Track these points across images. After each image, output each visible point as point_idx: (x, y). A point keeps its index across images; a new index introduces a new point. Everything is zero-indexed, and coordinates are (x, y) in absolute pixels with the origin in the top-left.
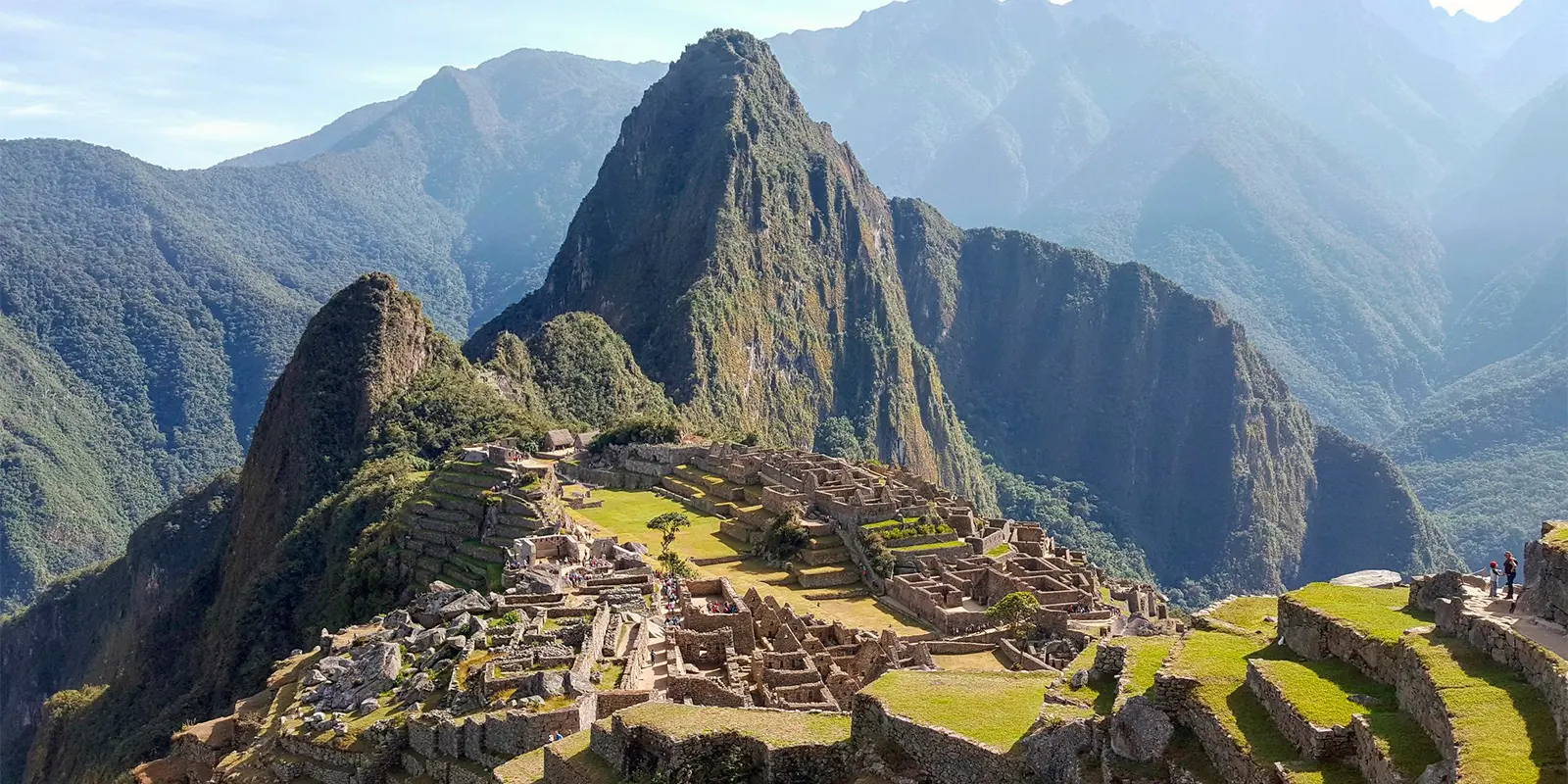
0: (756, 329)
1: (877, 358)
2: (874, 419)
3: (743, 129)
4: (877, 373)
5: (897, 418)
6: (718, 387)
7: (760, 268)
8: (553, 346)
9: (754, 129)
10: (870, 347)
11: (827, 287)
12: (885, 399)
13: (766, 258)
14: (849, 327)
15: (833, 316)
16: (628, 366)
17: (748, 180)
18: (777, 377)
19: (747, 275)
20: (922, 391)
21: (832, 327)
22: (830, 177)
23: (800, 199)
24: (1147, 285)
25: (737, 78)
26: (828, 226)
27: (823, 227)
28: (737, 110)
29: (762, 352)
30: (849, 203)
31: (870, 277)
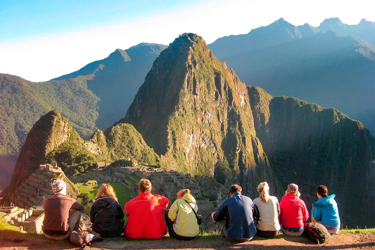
0: (192, 130)
1: (238, 139)
2: (237, 161)
3: (191, 63)
4: (238, 145)
5: (245, 160)
6: (176, 149)
7: (195, 109)
8: (114, 134)
9: (195, 63)
10: (235, 136)
11: (221, 115)
12: (241, 153)
13: (197, 105)
14: (228, 129)
15: (222, 126)
16: (140, 141)
17: (192, 79)
18: (201, 147)
19: (190, 112)
20: (255, 152)
21: (222, 129)
22: (222, 79)
23: (211, 85)
24: (336, 116)
25: (190, 47)
26: (221, 95)
27: (219, 95)
28: (190, 57)
29: (195, 137)
30: (229, 87)
31: (236, 112)
